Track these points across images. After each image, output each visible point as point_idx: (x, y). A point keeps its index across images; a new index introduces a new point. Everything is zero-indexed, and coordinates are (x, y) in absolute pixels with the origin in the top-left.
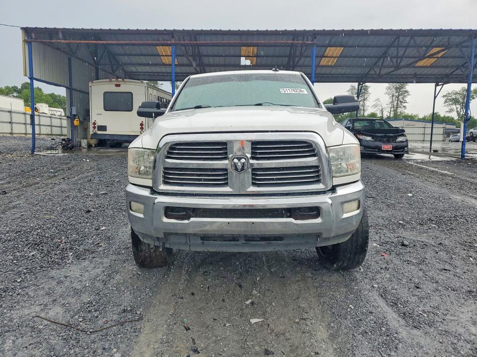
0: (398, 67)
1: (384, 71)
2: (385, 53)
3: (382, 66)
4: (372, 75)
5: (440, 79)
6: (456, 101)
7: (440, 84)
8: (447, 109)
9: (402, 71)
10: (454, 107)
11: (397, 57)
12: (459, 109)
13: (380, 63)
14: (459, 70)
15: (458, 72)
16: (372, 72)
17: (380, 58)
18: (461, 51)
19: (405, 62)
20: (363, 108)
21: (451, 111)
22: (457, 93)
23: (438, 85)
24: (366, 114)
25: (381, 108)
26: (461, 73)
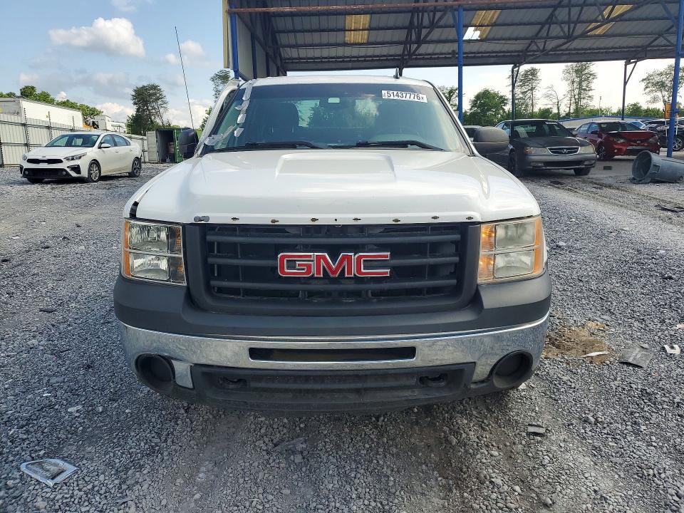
0: (570, 37)
1: (551, 44)
2: (552, 15)
3: (548, 37)
4: (535, 51)
5: (632, 55)
6: (661, 85)
7: (632, 61)
8: (649, 98)
9: (577, 44)
10: (659, 94)
11: (569, 22)
12: (666, 98)
13: (544, 33)
14: (661, 39)
15: (661, 41)
16: (534, 47)
17: (542, 24)
18: (665, 9)
19: (580, 29)
20: (531, 102)
21: (655, 100)
22: (661, 74)
23: (630, 63)
24: (536, 110)
25: (556, 101)
26: (665, 42)
